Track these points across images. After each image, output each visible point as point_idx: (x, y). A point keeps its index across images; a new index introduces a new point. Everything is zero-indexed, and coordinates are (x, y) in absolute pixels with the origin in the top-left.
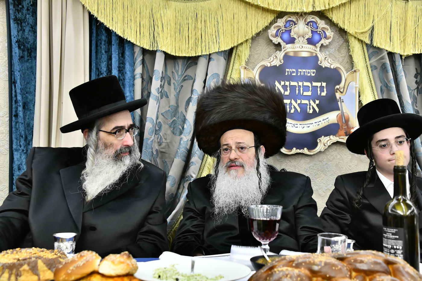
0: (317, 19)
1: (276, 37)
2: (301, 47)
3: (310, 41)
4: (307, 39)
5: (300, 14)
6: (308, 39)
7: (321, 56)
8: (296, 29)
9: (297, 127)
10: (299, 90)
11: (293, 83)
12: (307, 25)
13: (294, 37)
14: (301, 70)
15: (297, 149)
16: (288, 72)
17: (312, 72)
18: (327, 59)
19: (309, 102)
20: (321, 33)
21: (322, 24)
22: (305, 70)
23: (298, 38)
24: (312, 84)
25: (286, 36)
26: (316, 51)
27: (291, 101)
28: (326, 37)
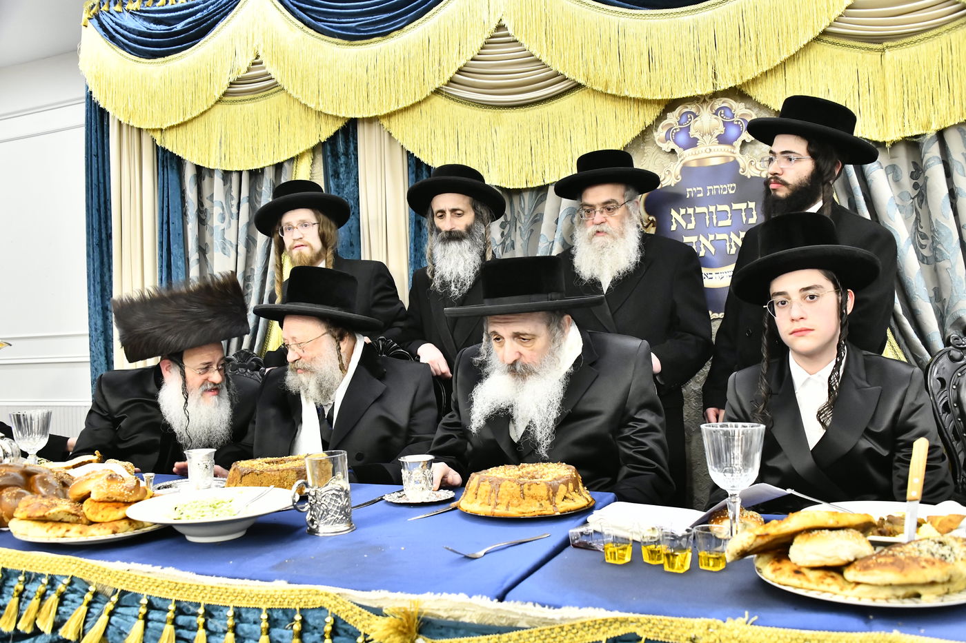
0: (730, 102)
1: (667, 141)
2: (708, 151)
3: (722, 140)
4: (716, 137)
5: (702, 99)
6: (719, 137)
7: (743, 160)
8: (698, 124)
9: (712, 278)
10: (711, 219)
11: (699, 210)
12: (716, 114)
13: (695, 136)
14: (711, 187)
16: (690, 192)
17: (730, 188)
18: (753, 163)
19: (729, 235)
20: (739, 123)
21: (740, 109)
22: (717, 187)
23: (702, 137)
24: (731, 207)
25: (682, 138)
26: (733, 153)
27: (698, 238)
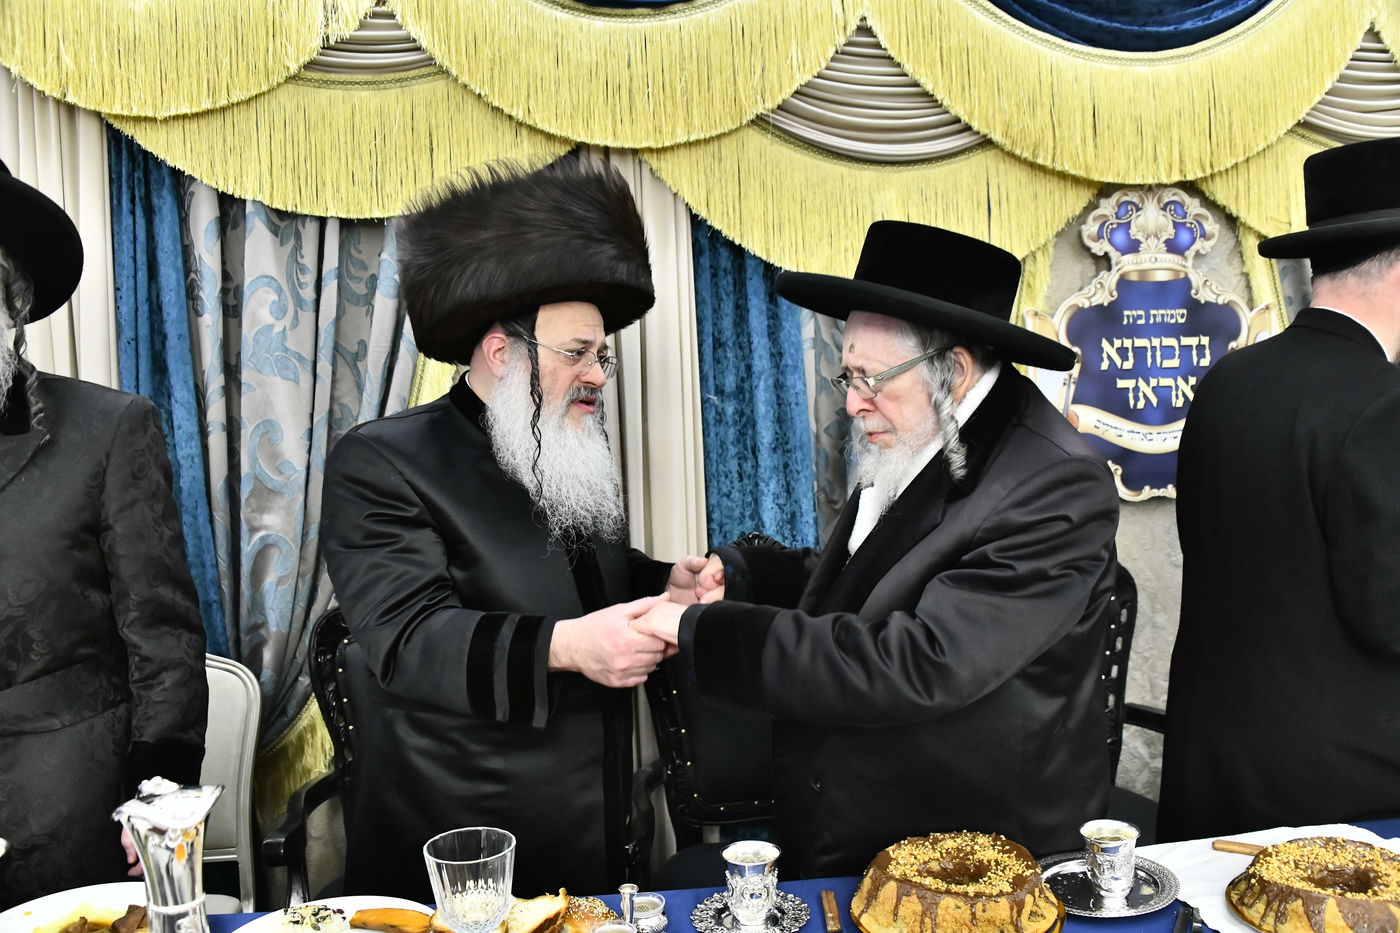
0: (1183, 197)
1: (1099, 240)
2: (1153, 260)
3: (1173, 247)
4: (1165, 242)
5: (1147, 188)
6: (1168, 242)
7: (1196, 278)
8: (1141, 220)
9: (1152, 440)
10: (1154, 357)
11: (1140, 342)
12: (1164, 209)
13: (1137, 237)
14: (1155, 312)
15: (1152, 488)
16: (1128, 317)
17: (1178, 315)
18: (1208, 284)
19: (1176, 381)
20: (1193, 226)
21: (1193, 206)
22: (1163, 312)
23: (1147, 239)
24: (1179, 341)
25: (1119, 237)
26: (1184, 266)
27: (1137, 382)
28: (1204, 235)
